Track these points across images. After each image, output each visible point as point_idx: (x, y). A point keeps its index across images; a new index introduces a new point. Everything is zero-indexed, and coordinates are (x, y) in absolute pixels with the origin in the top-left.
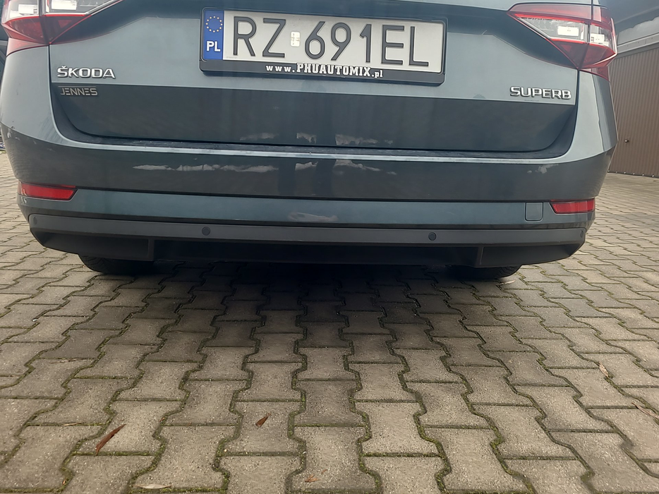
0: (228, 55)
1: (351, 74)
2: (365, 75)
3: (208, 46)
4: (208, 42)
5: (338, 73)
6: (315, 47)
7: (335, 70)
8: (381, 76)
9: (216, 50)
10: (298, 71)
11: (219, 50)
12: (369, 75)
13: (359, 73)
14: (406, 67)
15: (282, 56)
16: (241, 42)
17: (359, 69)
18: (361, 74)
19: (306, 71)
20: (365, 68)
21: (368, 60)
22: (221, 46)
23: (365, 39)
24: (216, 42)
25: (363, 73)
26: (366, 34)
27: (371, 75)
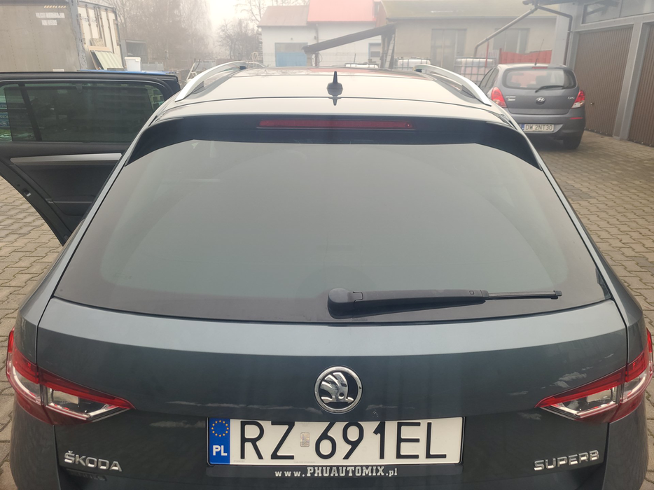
0: (235, 459)
1: (364, 475)
2: (379, 474)
3: (215, 451)
4: (214, 447)
5: (351, 474)
6: (326, 447)
7: (347, 472)
8: (396, 474)
9: (223, 454)
10: (309, 475)
11: (226, 454)
12: (383, 474)
13: (372, 472)
14: (422, 460)
15: (292, 457)
16: (248, 446)
17: (372, 470)
18: (374, 474)
19: (316, 475)
20: (379, 468)
21: (382, 456)
22: (227, 450)
23: (379, 435)
24: (222, 447)
25: (377, 473)
26: (380, 430)
27: (385, 474)
